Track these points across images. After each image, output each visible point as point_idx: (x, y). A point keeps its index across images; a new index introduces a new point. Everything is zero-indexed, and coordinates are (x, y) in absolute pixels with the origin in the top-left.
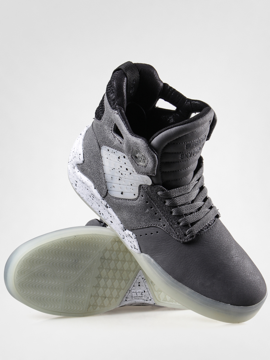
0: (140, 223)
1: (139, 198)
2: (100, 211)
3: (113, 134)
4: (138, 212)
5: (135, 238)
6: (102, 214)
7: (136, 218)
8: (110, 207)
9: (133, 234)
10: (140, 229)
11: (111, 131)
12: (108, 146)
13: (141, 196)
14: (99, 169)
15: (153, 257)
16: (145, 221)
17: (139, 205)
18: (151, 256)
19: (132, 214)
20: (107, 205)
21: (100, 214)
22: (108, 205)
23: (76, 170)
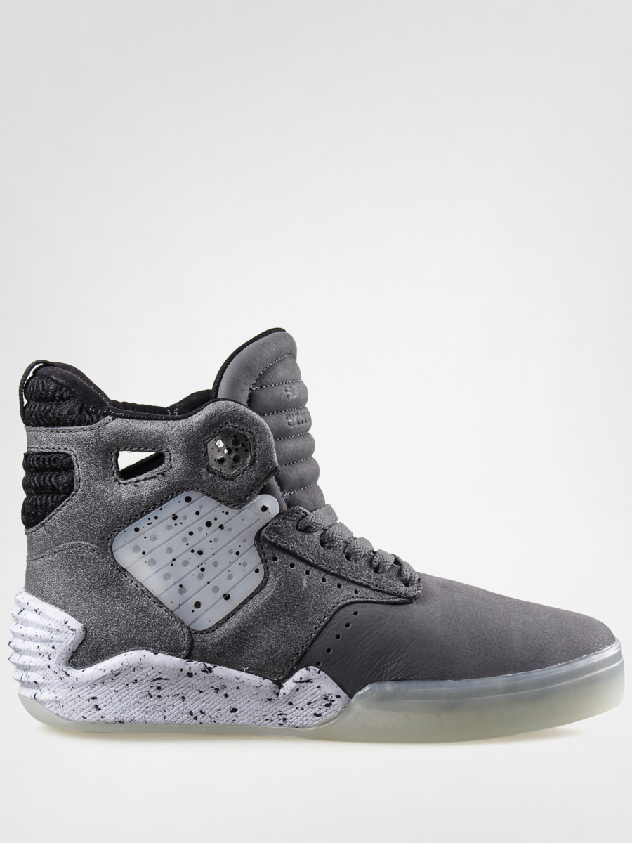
0: (310, 623)
1: (270, 570)
2: (191, 713)
3: (125, 484)
4: (290, 601)
5: (319, 673)
6: (202, 712)
7: (294, 618)
8: (215, 667)
9: (307, 669)
10: (317, 636)
11: (117, 483)
12: (129, 524)
13: (273, 562)
14: (137, 603)
15: (383, 677)
16: (315, 609)
17: (281, 584)
18: (380, 679)
19: (279, 620)
20: (206, 666)
21: (196, 718)
22: (209, 665)
23: (75, 673)
